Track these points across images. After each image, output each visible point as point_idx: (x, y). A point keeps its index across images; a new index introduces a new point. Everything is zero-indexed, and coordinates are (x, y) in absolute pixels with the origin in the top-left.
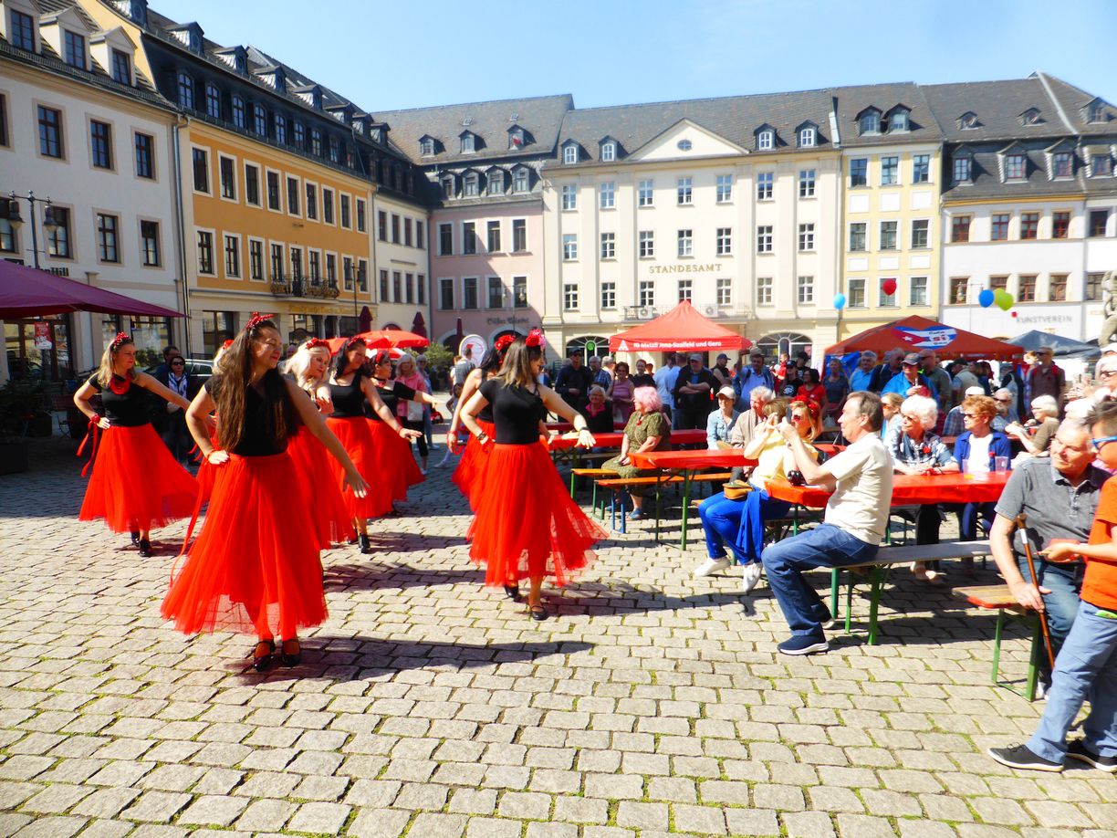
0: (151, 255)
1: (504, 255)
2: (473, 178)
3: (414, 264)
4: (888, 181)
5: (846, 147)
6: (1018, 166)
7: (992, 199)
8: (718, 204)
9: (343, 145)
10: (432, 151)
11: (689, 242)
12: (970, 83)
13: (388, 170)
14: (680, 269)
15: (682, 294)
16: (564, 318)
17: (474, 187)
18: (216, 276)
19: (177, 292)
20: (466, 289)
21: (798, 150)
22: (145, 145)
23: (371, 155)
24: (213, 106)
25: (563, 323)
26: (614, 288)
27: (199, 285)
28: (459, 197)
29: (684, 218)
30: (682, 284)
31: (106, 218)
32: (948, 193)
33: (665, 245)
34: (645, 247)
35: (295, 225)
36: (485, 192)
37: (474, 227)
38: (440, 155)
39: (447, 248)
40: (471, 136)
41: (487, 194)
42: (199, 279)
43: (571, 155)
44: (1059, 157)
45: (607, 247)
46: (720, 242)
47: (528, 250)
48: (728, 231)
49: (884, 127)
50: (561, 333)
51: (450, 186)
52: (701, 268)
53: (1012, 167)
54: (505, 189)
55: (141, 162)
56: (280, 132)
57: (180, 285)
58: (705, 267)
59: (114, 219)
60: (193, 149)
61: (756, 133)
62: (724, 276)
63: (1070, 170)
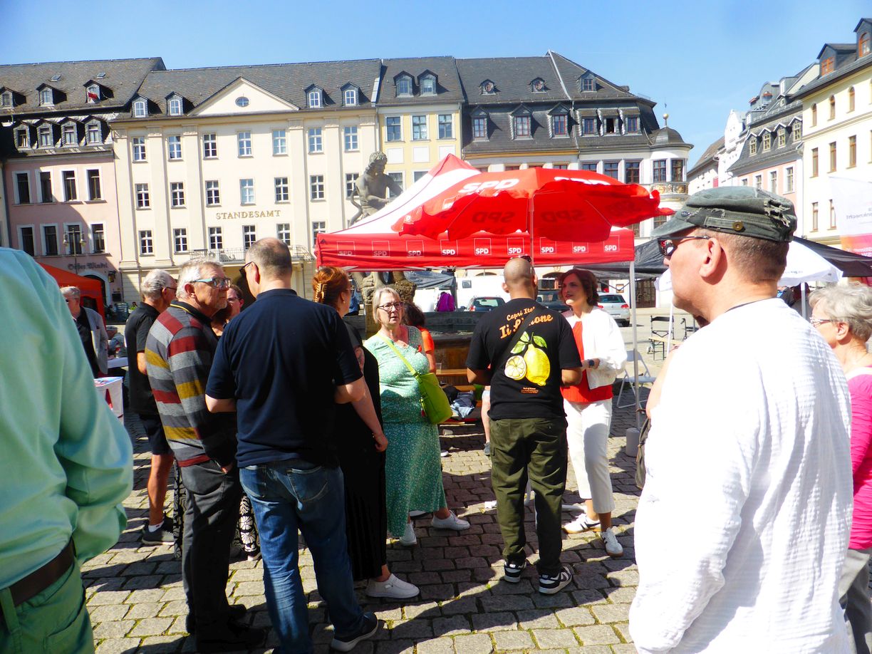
1: (80, 203)
2: (47, 129)
4: (418, 137)
5: (380, 106)
6: (526, 125)
7: (505, 153)
8: (274, 156)
10: (12, 103)
11: (250, 190)
12: (496, 59)
14: (243, 215)
15: (247, 238)
16: (139, 262)
17: (48, 137)
20: (46, 235)
21: (342, 108)
25: (139, 267)
26: (185, 234)
28: (35, 148)
29: (245, 168)
30: (246, 229)
32: (468, 146)
33: (230, 193)
34: (212, 196)
36: (59, 142)
37: (50, 177)
38: (19, 107)
39: (24, 197)
40: (50, 90)
41: (62, 145)
43: (140, 109)
44: (557, 118)
45: (177, 195)
46: (278, 190)
47: (102, 199)
48: (285, 181)
49: (416, 90)
50: (137, 275)
51: (25, 137)
52: (262, 214)
53: (520, 127)
54: (79, 140)
58: (266, 214)
61: (307, 91)
62: (283, 221)
63: (566, 129)
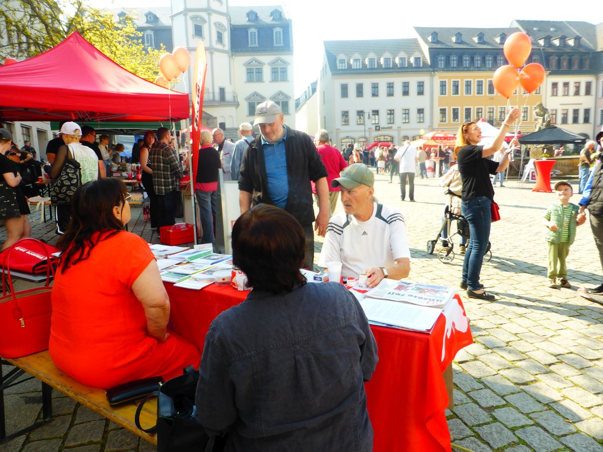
0: (422, 119)
3: (581, 104)
9: (531, 57)
13: (566, 61)
18: (447, 122)
22: (421, 85)
23: (551, 58)
24: (454, 63)
31: (406, 110)
35: (490, 99)
42: (439, 125)
55: (419, 91)
56: (489, 63)
59: (408, 110)
60: (440, 81)
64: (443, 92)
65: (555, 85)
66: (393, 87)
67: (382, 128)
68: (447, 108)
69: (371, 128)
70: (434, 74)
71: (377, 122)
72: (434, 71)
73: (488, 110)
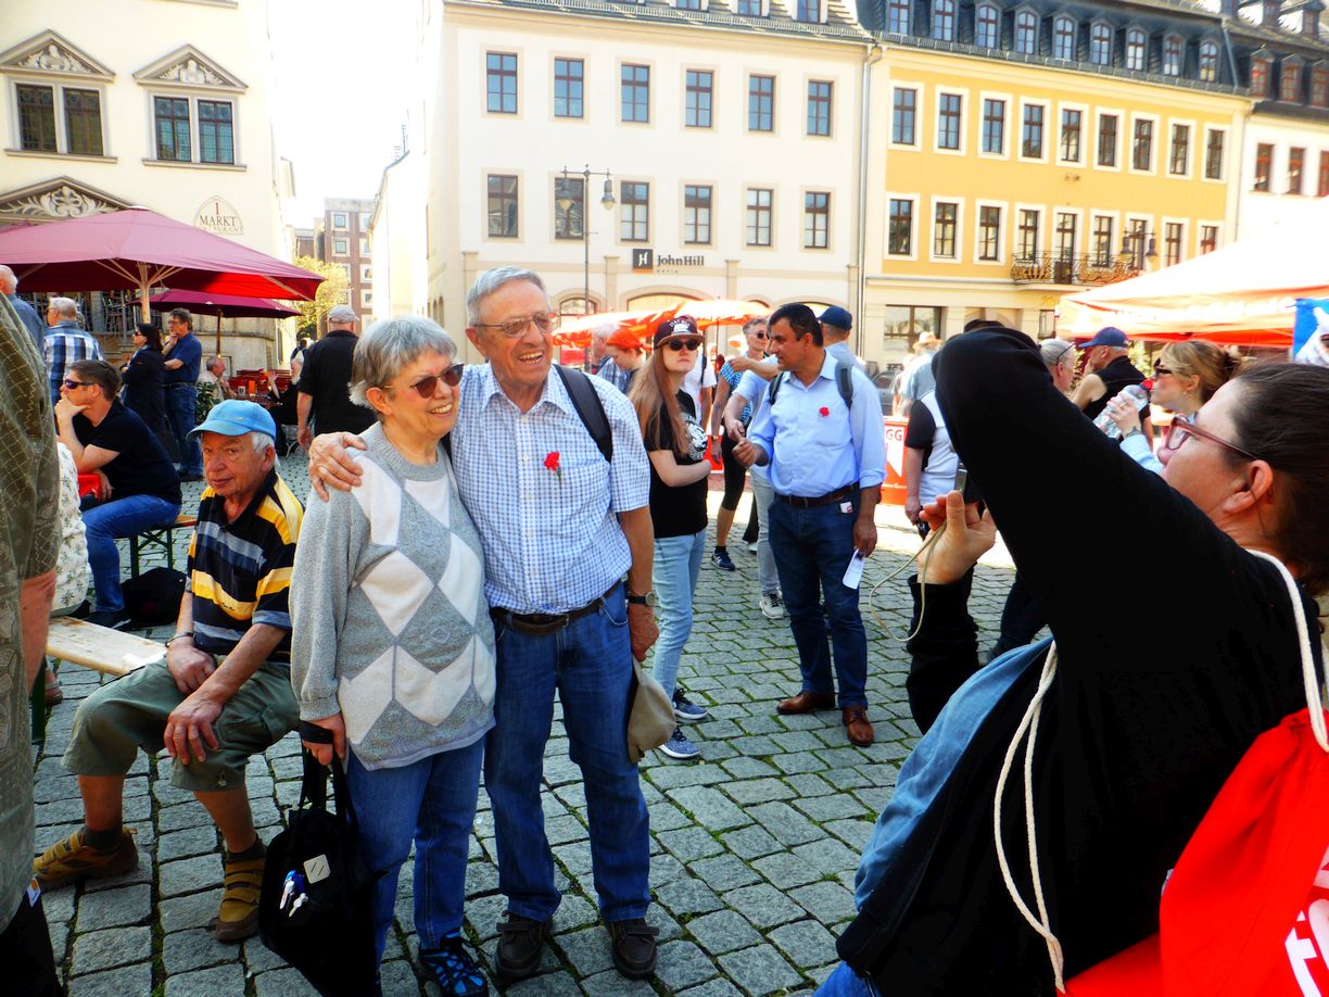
0: (820, 236)
9: (1194, 45)
19: (849, 281)
22: (821, 95)
24: (943, 25)
27: (884, 271)
31: (761, 193)
35: (1066, 179)
42: (886, 265)
55: (817, 117)
57: (854, 272)
59: (771, 192)
60: (897, 89)
64: (904, 130)
65: (1265, 153)
66: (710, 90)
67: (661, 261)
68: (916, 197)
69: (616, 258)
70: (876, 53)
71: (640, 234)
72: (874, 41)
73: (1057, 221)
